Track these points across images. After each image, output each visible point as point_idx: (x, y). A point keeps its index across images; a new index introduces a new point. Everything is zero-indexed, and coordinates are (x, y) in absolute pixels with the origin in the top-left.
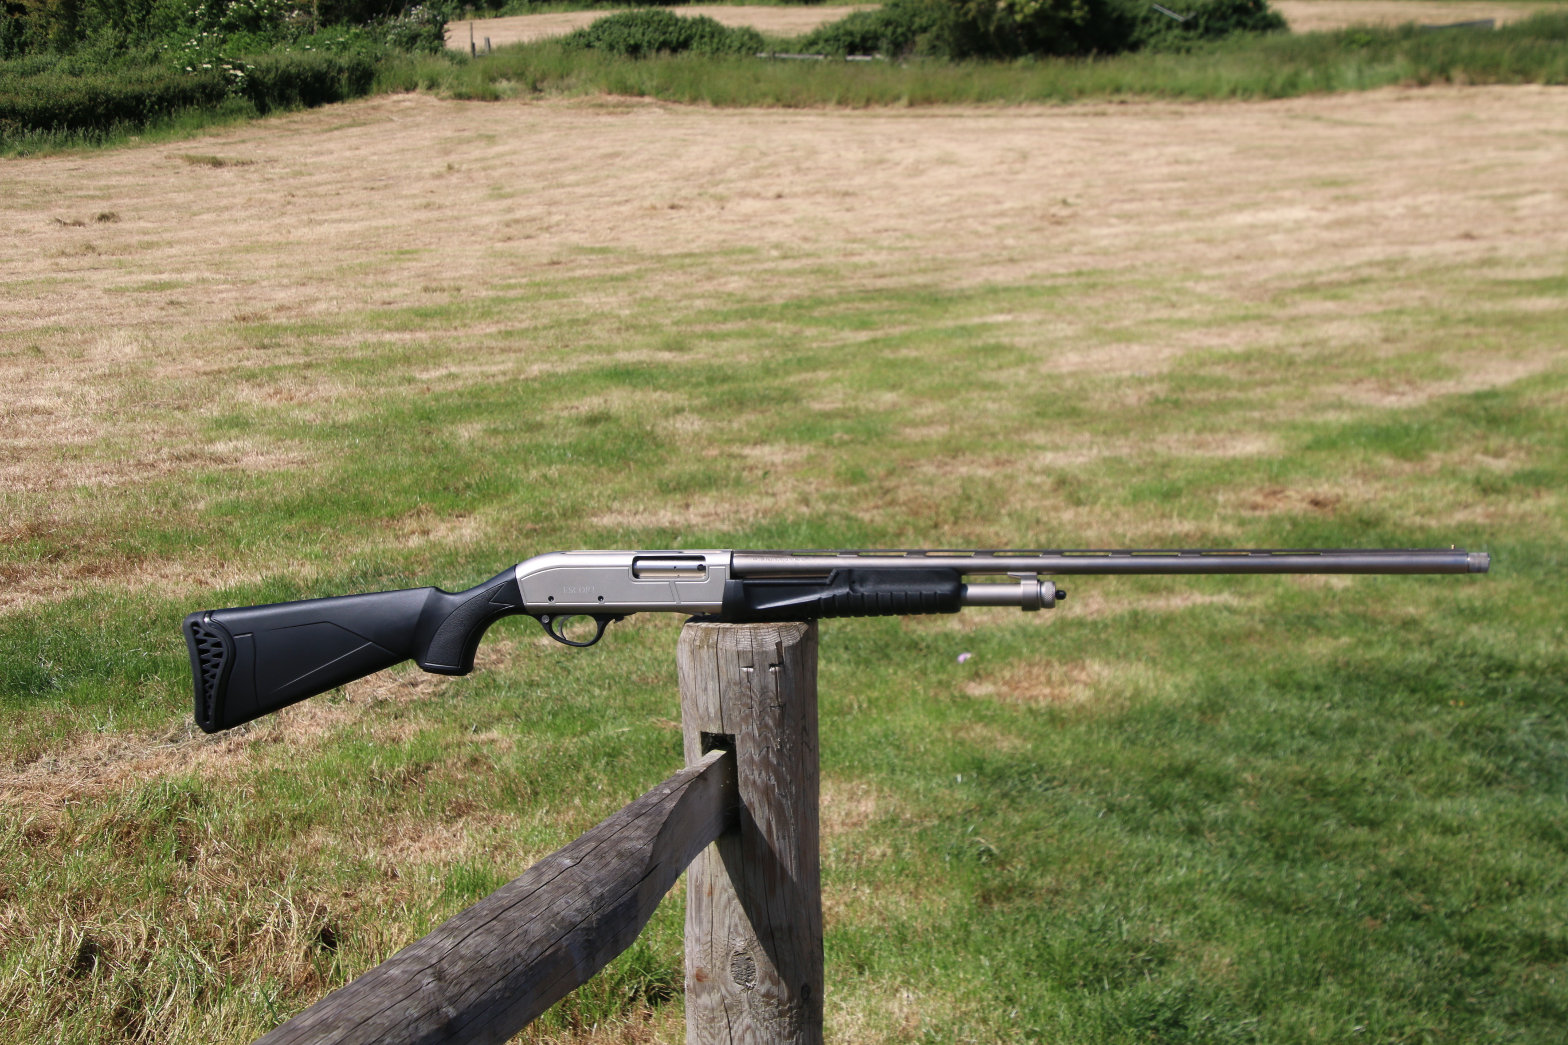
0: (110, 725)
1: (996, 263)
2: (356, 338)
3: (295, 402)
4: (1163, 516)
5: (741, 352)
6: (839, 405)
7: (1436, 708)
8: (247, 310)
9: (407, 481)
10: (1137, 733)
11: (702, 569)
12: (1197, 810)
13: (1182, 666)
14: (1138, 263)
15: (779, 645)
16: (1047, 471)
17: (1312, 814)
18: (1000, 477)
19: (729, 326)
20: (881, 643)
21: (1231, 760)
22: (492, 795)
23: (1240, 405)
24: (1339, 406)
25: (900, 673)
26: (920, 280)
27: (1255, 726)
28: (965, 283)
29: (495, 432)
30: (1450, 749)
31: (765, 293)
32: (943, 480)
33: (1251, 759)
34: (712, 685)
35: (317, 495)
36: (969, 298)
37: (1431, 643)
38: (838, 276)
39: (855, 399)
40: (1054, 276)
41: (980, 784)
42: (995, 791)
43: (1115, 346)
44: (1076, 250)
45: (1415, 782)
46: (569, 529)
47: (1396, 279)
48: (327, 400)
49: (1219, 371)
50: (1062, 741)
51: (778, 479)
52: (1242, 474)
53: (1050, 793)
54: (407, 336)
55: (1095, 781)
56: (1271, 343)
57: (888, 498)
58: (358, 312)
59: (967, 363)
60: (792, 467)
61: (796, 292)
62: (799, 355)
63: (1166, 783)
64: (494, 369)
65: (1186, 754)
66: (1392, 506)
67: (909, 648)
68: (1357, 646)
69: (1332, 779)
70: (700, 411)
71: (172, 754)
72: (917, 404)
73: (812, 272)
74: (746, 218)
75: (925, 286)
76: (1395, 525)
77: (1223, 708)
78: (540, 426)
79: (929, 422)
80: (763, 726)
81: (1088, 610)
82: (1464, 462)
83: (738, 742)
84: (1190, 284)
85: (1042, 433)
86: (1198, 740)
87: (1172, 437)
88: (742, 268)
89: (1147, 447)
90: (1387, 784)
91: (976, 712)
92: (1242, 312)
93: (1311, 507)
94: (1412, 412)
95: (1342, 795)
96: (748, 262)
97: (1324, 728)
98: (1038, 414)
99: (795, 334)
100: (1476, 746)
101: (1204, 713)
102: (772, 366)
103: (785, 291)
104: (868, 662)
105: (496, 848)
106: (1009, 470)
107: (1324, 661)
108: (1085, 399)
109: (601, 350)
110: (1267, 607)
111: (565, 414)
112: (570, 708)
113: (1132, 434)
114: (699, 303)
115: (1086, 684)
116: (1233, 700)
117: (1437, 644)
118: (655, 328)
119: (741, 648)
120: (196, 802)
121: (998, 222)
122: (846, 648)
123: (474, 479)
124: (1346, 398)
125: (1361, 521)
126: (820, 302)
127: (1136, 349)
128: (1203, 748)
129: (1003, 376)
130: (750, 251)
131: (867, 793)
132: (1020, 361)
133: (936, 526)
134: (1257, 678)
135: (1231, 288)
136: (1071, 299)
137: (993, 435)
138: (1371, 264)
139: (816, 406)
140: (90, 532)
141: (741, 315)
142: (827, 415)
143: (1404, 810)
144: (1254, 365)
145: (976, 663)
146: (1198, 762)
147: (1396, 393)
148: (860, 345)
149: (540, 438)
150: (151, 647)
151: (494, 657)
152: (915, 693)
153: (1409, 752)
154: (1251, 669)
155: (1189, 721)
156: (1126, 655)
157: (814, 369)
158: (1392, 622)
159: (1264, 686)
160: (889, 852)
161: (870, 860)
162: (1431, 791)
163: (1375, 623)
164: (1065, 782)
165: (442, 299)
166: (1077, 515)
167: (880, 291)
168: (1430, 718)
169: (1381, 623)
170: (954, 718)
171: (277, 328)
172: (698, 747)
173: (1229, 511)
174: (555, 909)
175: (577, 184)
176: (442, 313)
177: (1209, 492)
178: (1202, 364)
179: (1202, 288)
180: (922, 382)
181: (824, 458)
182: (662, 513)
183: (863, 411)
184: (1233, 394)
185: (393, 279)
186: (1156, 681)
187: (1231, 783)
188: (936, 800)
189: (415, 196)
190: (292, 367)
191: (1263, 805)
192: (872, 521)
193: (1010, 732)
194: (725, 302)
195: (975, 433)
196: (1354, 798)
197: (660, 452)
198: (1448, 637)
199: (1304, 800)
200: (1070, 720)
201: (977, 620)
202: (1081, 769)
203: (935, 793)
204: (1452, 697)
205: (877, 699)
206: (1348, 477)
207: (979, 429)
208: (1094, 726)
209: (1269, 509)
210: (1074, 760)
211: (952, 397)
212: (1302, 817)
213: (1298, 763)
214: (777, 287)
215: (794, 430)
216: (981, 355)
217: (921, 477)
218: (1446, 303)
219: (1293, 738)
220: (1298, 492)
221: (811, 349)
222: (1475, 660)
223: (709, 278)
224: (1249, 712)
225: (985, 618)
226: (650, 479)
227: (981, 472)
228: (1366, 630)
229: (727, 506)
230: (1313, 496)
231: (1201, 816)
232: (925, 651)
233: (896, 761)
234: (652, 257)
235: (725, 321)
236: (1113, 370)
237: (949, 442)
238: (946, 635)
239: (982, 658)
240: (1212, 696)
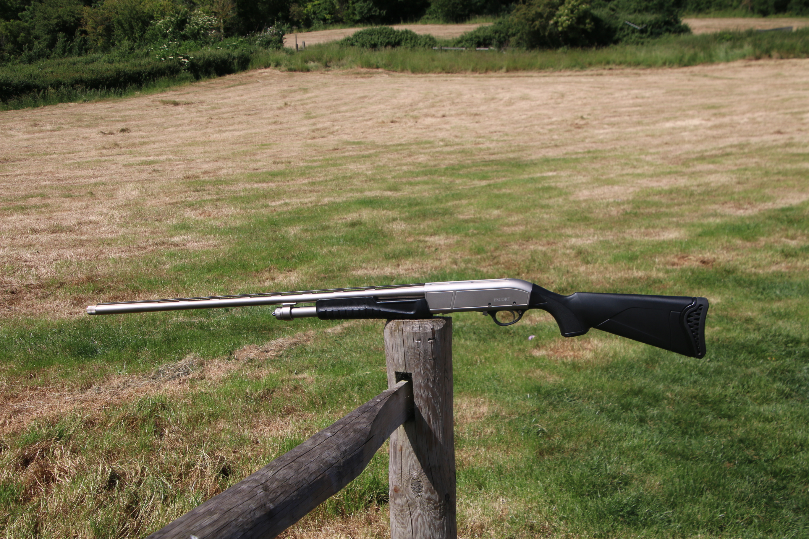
0: (124, 371)
1: (548, 147)
2: (241, 186)
3: (212, 217)
4: (629, 269)
5: (425, 191)
6: (472, 216)
7: (761, 361)
8: (190, 173)
9: (264, 254)
10: (615, 373)
12: (644, 411)
14: (618, 147)
15: (433, 329)
16: (572, 247)
17: (700, 413)
18: (549, 250)
19: (419, 179)
20: (491, 331)
21: (661, 387)
22: (304, 404)
23: (667, 215)
24: (715, 215)
25: (500, 345)
26: (511, 156)
27: (673, 370)
28: (533, 157)
29: (307, 230)
30: (768, 381)
31: (437, 162)
32: (522, 252)
33: (670, 386)
34: (400, 349)
35: (221, 261)
36: (535, 164)
37: (759, 329)
38: (472, 154)
39: (479, 213)
40: (577, 153)
41: (539, 398)
42: (545, 403)
43: (606, 187)
44: (587, 141)
45: (751, 397)
46: (341, 277)
47: (744, 153)
48: (227, 216)
49: (657, 198)
50: (579, 378)
51: (442, 252)
52: (667, 248)
53: (573, 403)
54: (265, 185)
55: (594, 397)
56: (682, 185)
57: (495, 261)
58: (242, 174)
59: (534, 196)
60: (449, 246)
61: (451, 162)
62: (453, 192)
63: (629, 398)
64: (306, 200)
65: (639, 384)
66: (740, 264)
67: (505, 333)
68: (723, 331)
69: (710, 395)
70: (405, 220)
71: (153, 385)
72: (510, 215)
73: (459, 152)
74: (428, 127)
75: (514, 159)
76: (742, 272)
77: (657, 361)
78: (328, 227)
79: (516, 224)
80: (425, 369)
82: (776, 242)
83: (413, 377)
84: (643, 157)
85: (570, 229)
86: (645, 377)
87: (634, 231)
88: (426, 151)
89: (621, 235)
90: (737, 398)
91: (537, 364)
92: (668, 170)
93: (701, 264)
94: (750, 218)
95: (715, 403)
96: (429, 148)
97: (706, 371)
98: (568, 220)
99: (451, 182)
100: (780, 379)
101: (648, 364)
102: (440, 198)
103: (446, 162)
104: (485, 340)
105: (305, 429)
106: (554, 247)
108: (591, 213)
109: (357, 191)
111: (340, 221)
112: (341, 362)
113: (614, 229)
114: (405, 168)
115: (590, 350)
116: (662, 358)
117: (762, 330)
118: (384, 180)
119: (414, 330)
120: (164, 407)
121: (550, 127)
122: (474, 333)
123: (296, 253)
124: (718, 211)
125: (725, 270)
126: (463, 167)
127: (616, 188)
128: (647, 381)
129: (551, 202)
130: (429, 142)
131: (484, 403)
132: (560, 195)
133: (518, 274)
135: (663, 158)
136: (585, 164)
137: (546, 230)
138: (731, 146)
139: (461, 217)
140: (115, 280)
141: (425, 174)
142: (466, 221)
143: (745, 410)
144: (674, 195)
145: (537, 340)
146: (645, 387)
147: (743, 209)
148: (483, 187)
149: (328, 233)
150: (144, 334)
151: (305, 338)
152: (507, 354)
153: (747, 382)
155: (641, 368)
157: (460, 199)
158: (740, 320)
160: (494, 431)
161: (485, 435)
162: (758, 401)
163: (732, 320)
164: (580, 397)
165: (282, 167)
166: (587, 268)
167: (492, 161)
168: (758, 366)
169: (735, 320)
170: (526, 367)
171: (204, 182)
172: (394, 379)
173: (661, 266)
174: (323, 457)
175: (347, 111)
176: (282, 174)
177: (651, 257)
178: (649, 195)
179: (649, 158)
180: (513, 205)
181: (464, 242)
182: (386, 269)
183: (483, 219)
184: (663, 209)
185: (258, 158)
186: (625, 348)
187: (661, 397)
188: (517, 406)
189: (269, 118)
190: (211, 200)
191: (676, 408)
192: (487, 272)
193: (553, 373)
194: (417, 167)
195: (538, 229)
196: (721, 405)
197: (386, 239)
198: (767, 326)
199: (696, 406)
200: (582, 368)
201: (538, 319)
202: (588, 391)
203: (517, 403)
204: (769, 356)
205: (489, 358)
206: (719, 249)
207: (540, 227)
208: (594, 370)
209: (681, 265)
210: (584, 387)
211: (526, 212)
212: (695, 414)
213: (693, 388)
214: (442, 160)
215: (450, 228)
216: (541, 191)
217: (511, 250)
218: (768, 165)
219: (691, 376)
220: (694, 257)
221: (459, 189)
222: (781, 338)
223: (410, 156)
224: (670, 363)
225: (542, 318)
226: (381, 252)
227: (540, 248)
228: (727, 323)
229: (417, 265)
230: (702, 259)
231: (646, 414)
232: (512, 334)
233: (498, 387)
234: (382, 146)
235: (417, 176)
236: (605, 198)
237: (525, 234)
238: (523, 327)
239: (540, 338)
240: (652, 356)
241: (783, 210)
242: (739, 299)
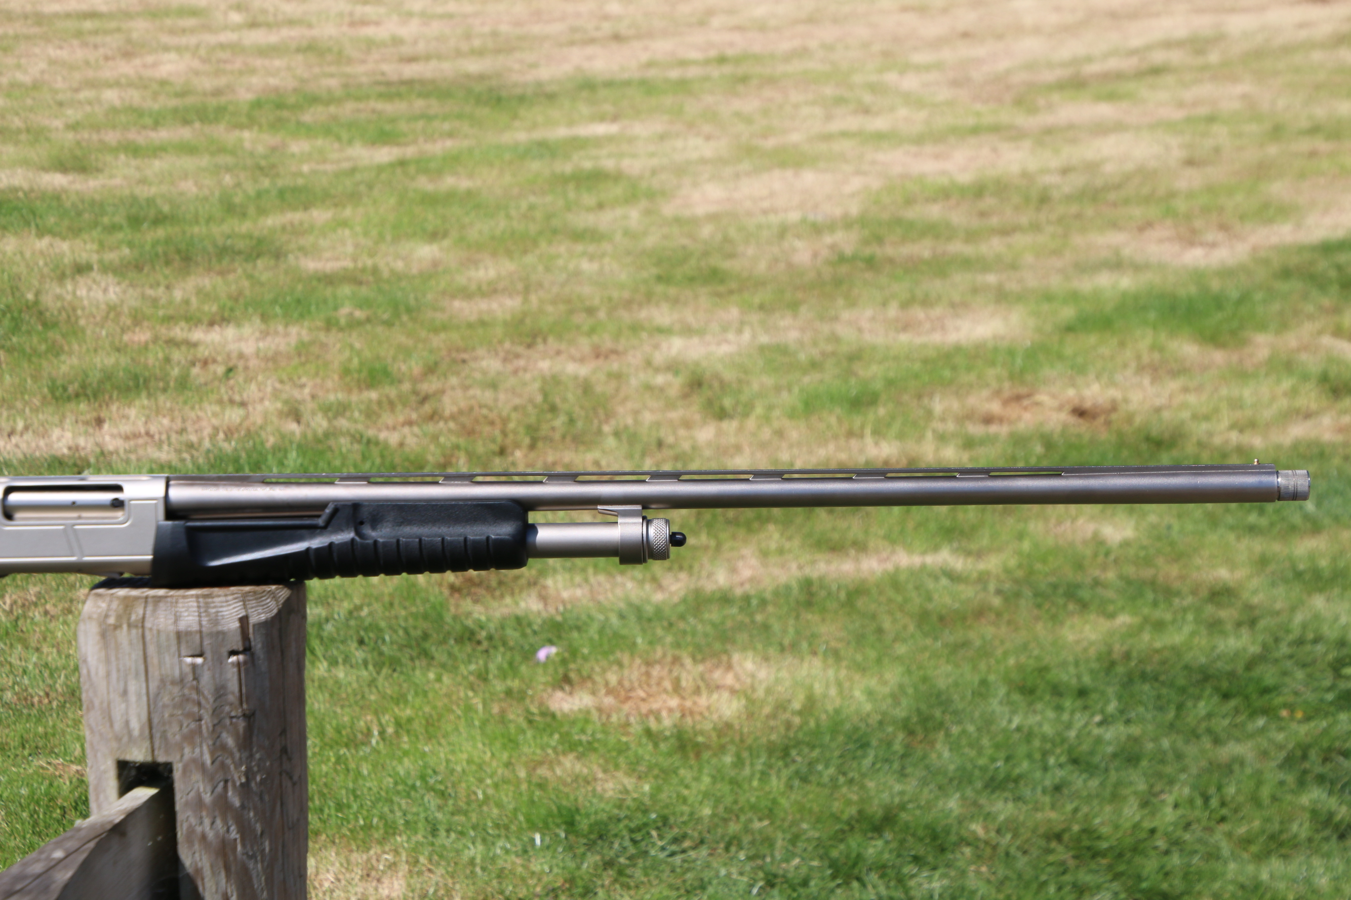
1: (592, 41)
4: (850, 434)
5: (185, 176)
6: (348, 264)
7: (1261, 722)
10: (811, 764)
11: (118, 504)
12: (901, 881)
13: (879, 661)
14: (813, 44)
15: (244, 620)
16: (673, 367)
17: (1075, 885)
18: (602, 376)
19: (163, 135)
21: (953, 804)
23: (966, 264)
24: (1117, 264)
25: (446, 679)
26: (473, 66)
27: (989, 752)
28: (545, 73)
30: (1282, 783)
31: (222, 81)
32: (512, 381)
33: (983, 801)
34: (135, 687)
36: (551, 97)
37: (1252, 623)
38: (341, 58)
39: (372, 254)
40: (683, 63)
41: (570, 848)
42: (592, 859)
43: (777, 173)
44: (716, 22)
45: (1229, 835)
47: (1205, 68)
49: (935, 212)
50: (697, 779)
51: (248, 380)
52: (969, 369)
53: (678, 859)
55: (746, 839)
56: (1015, 169)
57: (427, 408)
59: (549, 199)
60: (273, 360)
61: (273, 81)
62: (280, 183)
63: (854, 842)
65: (885, 796)
66: (1195, 417)
67: (460, 640)
68: (1140, 629)
69: (1105, 830)
70: (119, 270)
72: (472, 262)
73: (298, 50)
75: (481, 77)
76: (1200, 444)
77: (941, 725)
79: (491, 290)
80: (219, 748)
81: (736, 579)
82: (1305, 348)
83: (177, 775)
84: (891, 77)
85: (665, 307)
86: (902, 774)
87: (865, 314)
88: (184, 40)
89: (826, 328)
90: (1187, 837)
91: (566, 740)
92: (971, 121)
93: (1072, 420)
94: (1226, 273)
95: (1120, 855)
96: (192, 31)
97: (1092, 753)
98: (659, 279)
99: (274, 149)
100: (1321, 779)
101: (911, 733)
102: (238, 200)
103: (255, 81)
104: (394, 664)
106: (615, 365)
107: (1092, 652)
108: (732, 256)
110: (1007, 571)
113: (803, 309)
114: (111, 96)
115: (733, 691)
116: (955, 713)
117: (1262, 624)
118: (37, 134)
119: (182, 626)
122: (361, 642)
124: (1127, 252)
125: (1148, 439)
126: (314, 100)
127: (809, 178)
128: (910, 786)
129: (605, 220)
130: (194, 12)
131: (392, 866)
132: (631, 198)
133: (502, 452)
134: (992, 678)
135: (955, 83)
136: (709, 99)
137: (591, 311)
138: (1168, 44)
139: (311, 265)
141: (183, 117)
142: (329, 280)
143: (1214, 877)
144: (989, 202)
145: (564, 662)
146: (902, 807)
147: (1201, 244)
148: (380, 169)
152: (469, 709)
153: (1219, 788)
154: (983, 666)
155: (889, 744)
156: (794, 647)
157: (306, 208)
158: (1194, 592)
159: (1002, 691)
162: (1254, 849)
163: (1168, 593)
164: (702, 842)
166: (719, 433)
167: (409, 83)
168: (1251, 736)
169: (1178, 594)
170: (530, 748)
172: (112, 783)
173: (951, 426)
177: (919, 397)
178: (910, 201)
179: (910, 83)
180: (479, 229)
181: (323, 346)
182: (56, 433)
183: (386, 274)
184: (957, 247)
186: (839, 685)
187: (953, 838)
188: (501, 875)
191: (1001, 872)
192: (401, 444)
193: (617, 767)
194: (155, 96)
195: (562, 307)
196: (1138, 860)
197: (51, 334)
198: (1278, 613)
199: (1063, 863)
200: (707, 747)
201: (565, 595)
202: (725, 820)
203: (500, 863)
204: (1285, 705)
205: (410, 720)
206: (1129, 372)
207: (569, 301)
208: (745, 754)
209: (1010, 422)
210: (715, 807)
211: (525, 252)
212: (1060, 889)
213: (1053, 807)
214: (241, 73)
215: (274, 301)
216: (571, 186)
217: (478, 376)
218: (1281, 103)
219: (1045, 769)
220: (1054, 396)
221: (300, 174)
222: (1320, 648)
223: (127, 55)
224: (979, 730)
225: (579, 592)
226: (35, 378)
227: (571, 368)
228: (1155, 604)
229: (166, 421)
230: (1076, 402)
231: (907, 891)
232: (485, 644)
233: (439, 816)
234: (26, 17)
235: (157, 124)
236: (774, 210)
237: (521, 321)
238: (518, 620)
239: (574, 653)
240: (923, 707)
241: (1327, 248)
242: (1190, 527)
